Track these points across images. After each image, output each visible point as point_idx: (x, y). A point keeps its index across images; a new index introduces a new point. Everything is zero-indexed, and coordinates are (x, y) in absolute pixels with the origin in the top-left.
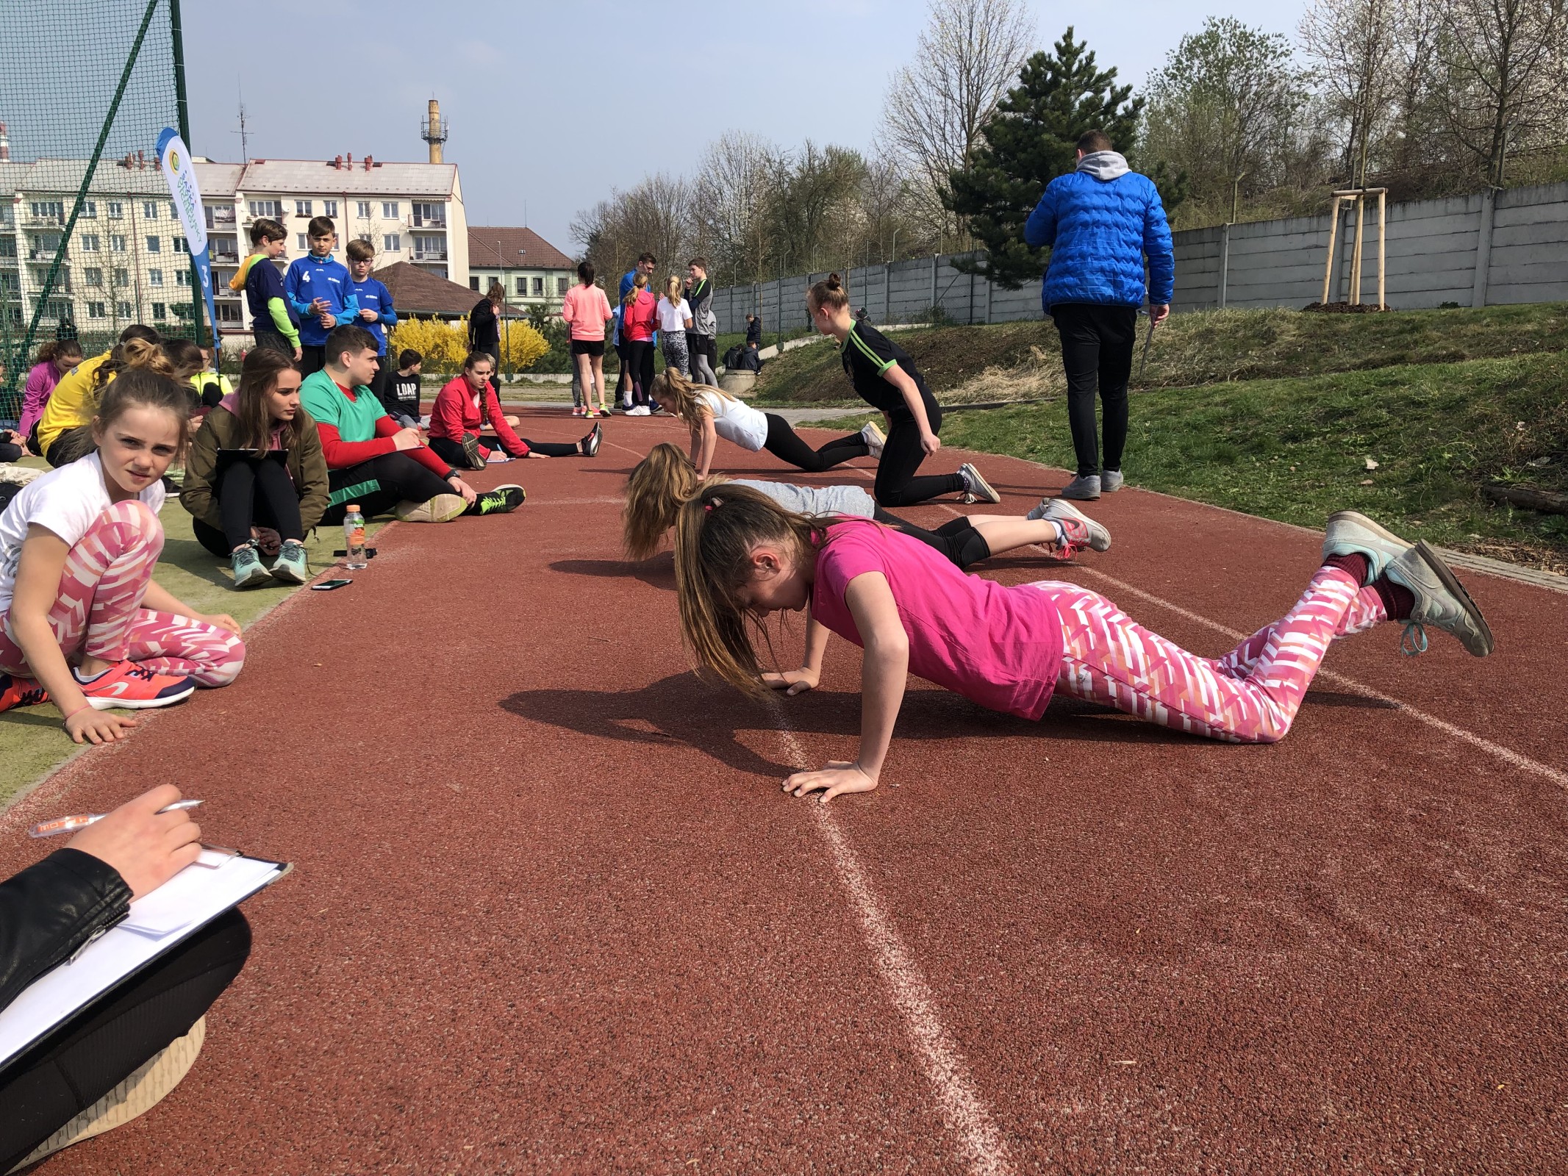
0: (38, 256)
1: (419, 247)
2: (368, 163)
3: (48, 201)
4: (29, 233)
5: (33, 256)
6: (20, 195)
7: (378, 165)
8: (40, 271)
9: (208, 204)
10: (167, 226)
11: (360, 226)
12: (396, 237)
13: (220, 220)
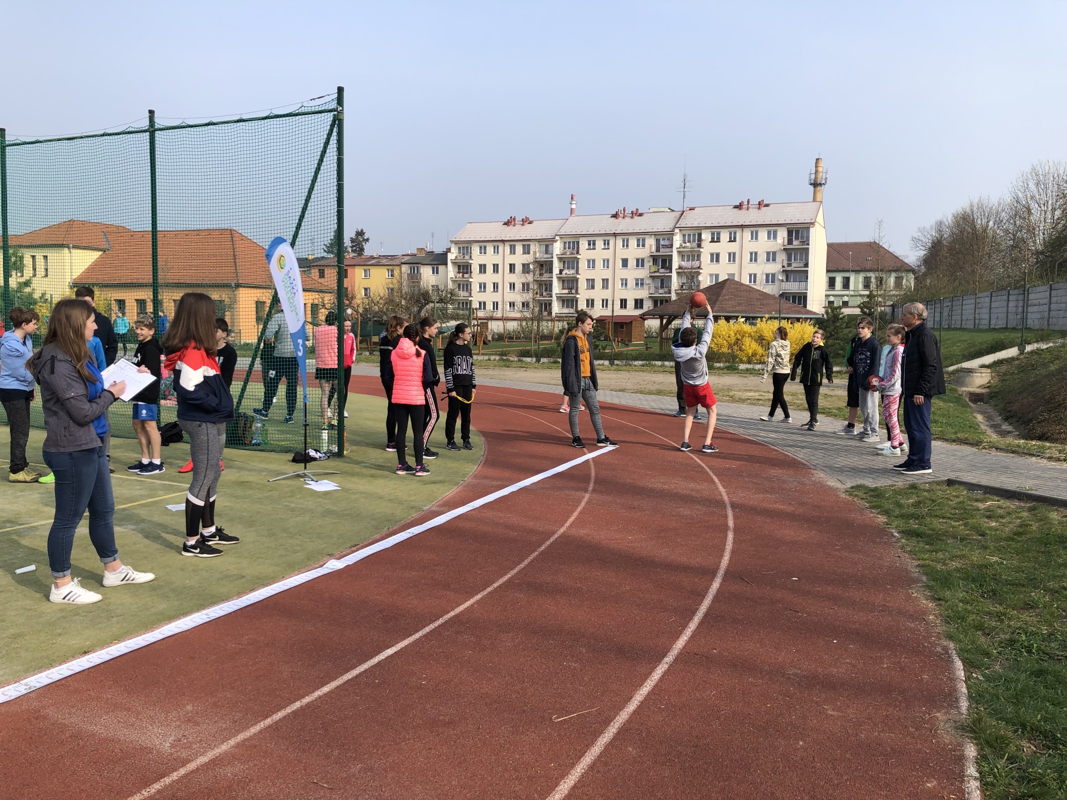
0: (564, 272)
1: (789, 259)
2: (761, 205)
3: (572, 240)
4: (560, 259)
5: (561, 271)
6: (557, 238)
7: (767, 205)
8: (563, 281)
9: (658, 237)
10: (634, 252)
11: (751, 247)
12: (775, 253)
13: (664, 246)
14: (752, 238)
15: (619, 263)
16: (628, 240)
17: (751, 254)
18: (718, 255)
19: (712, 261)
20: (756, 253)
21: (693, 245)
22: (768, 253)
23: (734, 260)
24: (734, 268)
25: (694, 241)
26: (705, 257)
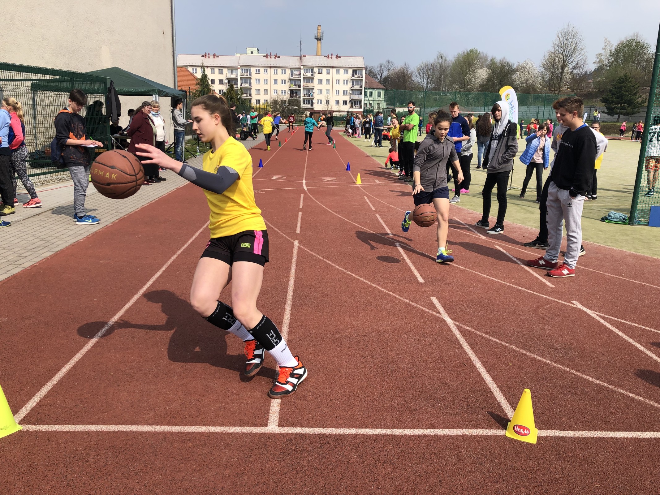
0: (243, 85)
1: (353, 84)
2: (337, 56)
3: (247, 68)
4: (241, 78)
6: (239, 67)
9: (292, 70)
10: (280, 76)
11: (336, 77)
12: (347, 81)
13: (295, 75)
14: (337, 73)
15: (273, 82)
16: (277, 71)
17: (337, 80)
18: (321, 80)
19: (319, 83)
20: (339, 80)
21: (309, 75)
22: (344, 80)
23: (329, 83)
24: (329, 87)
25: (309, 73)
26: (315, 81)
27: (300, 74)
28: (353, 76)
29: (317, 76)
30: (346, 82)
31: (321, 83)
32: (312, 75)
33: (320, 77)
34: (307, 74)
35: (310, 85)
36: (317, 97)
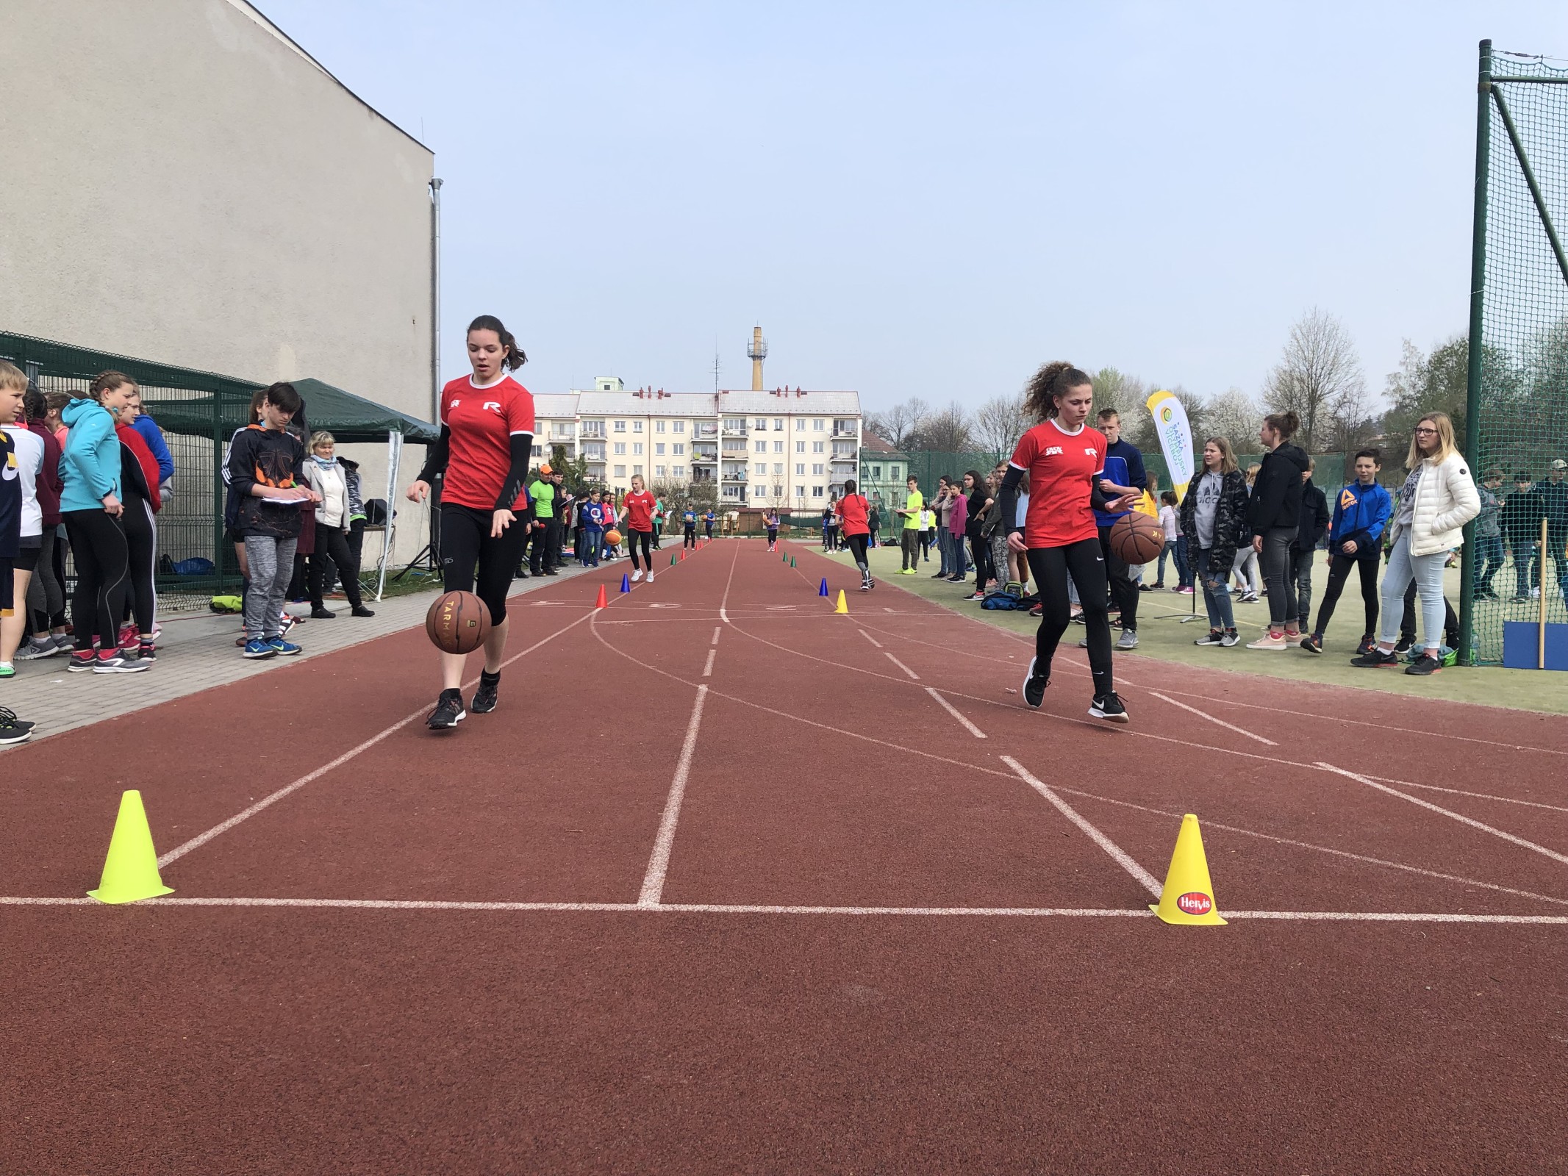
1: (835, 450)
2: (799, 392)
3: (596, 420)
4: (582, 441)
10: (670, 436)
11: (797, 436)
12: (821, 444)
13: (705, 432)
14: (799, 427)
15: (654, 448)
16: (663, 424)
17: (798, 443)
18: (764, 443)
19: (758, 449)
20: (803, 443)
21: (736, 433)
22: (815, 443)
23: (781, 450)
24: (781, 458)
25: (737, 428)
26: (751, 446)
27: (715, 432)
28: (836, 432)
29: (753, 436)
30: (818, 447)
31: (764, 449)
32: (743, 433)
33: (760, 436)
34: (731, 431)
35: (739, 455)
36: (754, 480)
